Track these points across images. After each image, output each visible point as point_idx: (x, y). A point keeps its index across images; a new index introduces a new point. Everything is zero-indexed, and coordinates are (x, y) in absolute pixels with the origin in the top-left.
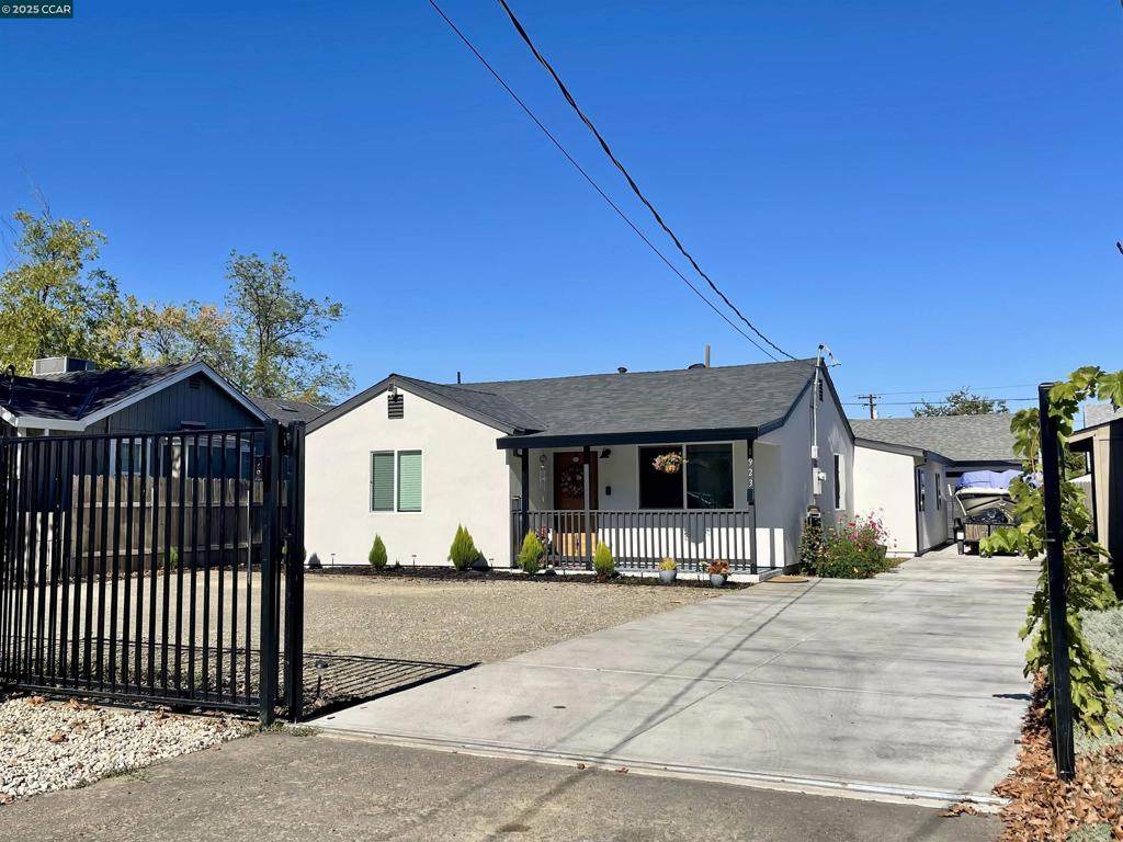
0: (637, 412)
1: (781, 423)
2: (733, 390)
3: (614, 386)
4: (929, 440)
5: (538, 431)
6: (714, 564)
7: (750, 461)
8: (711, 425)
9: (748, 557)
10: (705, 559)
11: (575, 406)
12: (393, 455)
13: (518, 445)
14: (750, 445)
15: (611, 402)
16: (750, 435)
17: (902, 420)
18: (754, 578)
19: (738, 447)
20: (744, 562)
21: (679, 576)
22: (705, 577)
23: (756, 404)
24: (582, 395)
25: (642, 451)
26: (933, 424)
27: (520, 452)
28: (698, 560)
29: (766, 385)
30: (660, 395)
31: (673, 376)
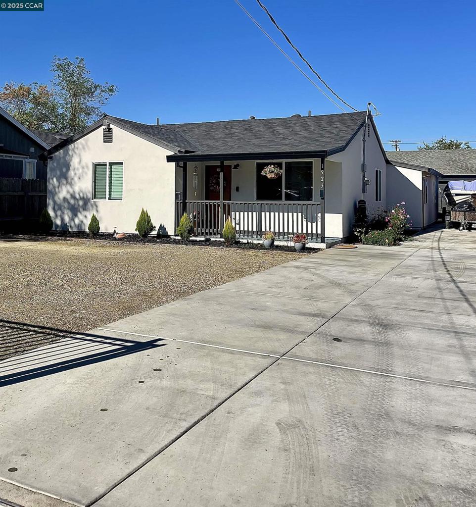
0: (257, 141)
1: (342, 149)
2: (315, 130)
3: (246, 127)
4: (429, 163)
5: (194, 152)
6: (298, 237)
7: (322, 172)
8: (299, 149)
9: (319, 232)
10: (293, 233)
11: (221, 138)
12: (106, 165)
13: (180, 160)
14: (322, 162)
15: (243, 136)
16: (322, 155)
17: (414, 152)
18: (323, 246)
19: (316, 162)
20: (317, 234)
21: (276, 243)
22: (291, 244)
23: (329, 137)
24: (226, 132)
25: (258, 164)
26: (431, 154)
27: (182, 164)
28: (289, 233)
29: (335, 126)
30: (272, 132)
31: (281, 121)
